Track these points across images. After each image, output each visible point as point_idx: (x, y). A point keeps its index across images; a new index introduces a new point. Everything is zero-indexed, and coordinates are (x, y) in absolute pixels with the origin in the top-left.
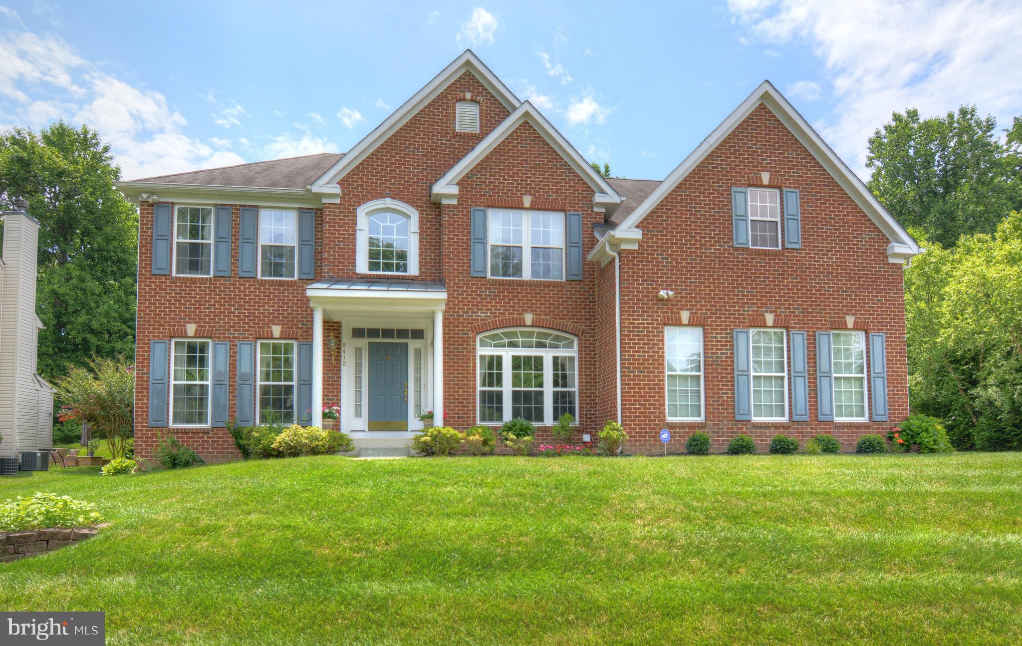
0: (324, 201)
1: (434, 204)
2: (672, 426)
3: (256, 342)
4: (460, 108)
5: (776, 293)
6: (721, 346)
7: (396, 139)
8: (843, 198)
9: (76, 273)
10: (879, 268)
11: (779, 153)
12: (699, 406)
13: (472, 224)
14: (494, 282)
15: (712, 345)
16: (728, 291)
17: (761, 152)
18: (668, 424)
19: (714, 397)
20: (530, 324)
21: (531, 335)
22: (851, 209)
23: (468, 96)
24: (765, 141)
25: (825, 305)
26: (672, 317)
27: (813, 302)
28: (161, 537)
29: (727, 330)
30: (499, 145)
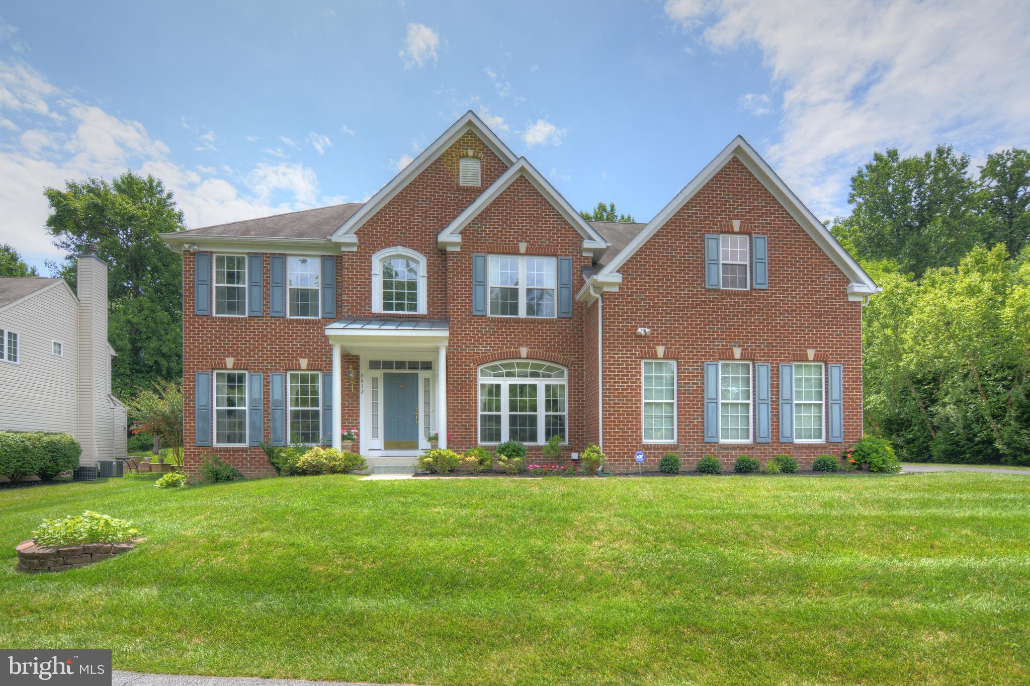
0: (343, 249)
1: (441, 250)
2: (648, 448)
3: (286, 373)
4: (463, 164)
5: (744, 329)
6: (693, 376)
7: (406, 193)
8: (808, 242)
9: (147, 305)
10: (839, 305)
11: (749, 202)
12: (673, 429)
13: (474, 269)
14: (493, 320)
15: (684, 376)
16: (700, 328)
17: (733, 202)
18: (644, 445)
19: (685, 422)
20: (525, 356)
21: (526, 366)
22: (815, 252)
23: (471, 153)
24: (737, 192)
25: (788, 340)
26: (648, 351)
27: (778, 337)
28: (186, 552)
29: (698, 362)
30: (498, 198)
